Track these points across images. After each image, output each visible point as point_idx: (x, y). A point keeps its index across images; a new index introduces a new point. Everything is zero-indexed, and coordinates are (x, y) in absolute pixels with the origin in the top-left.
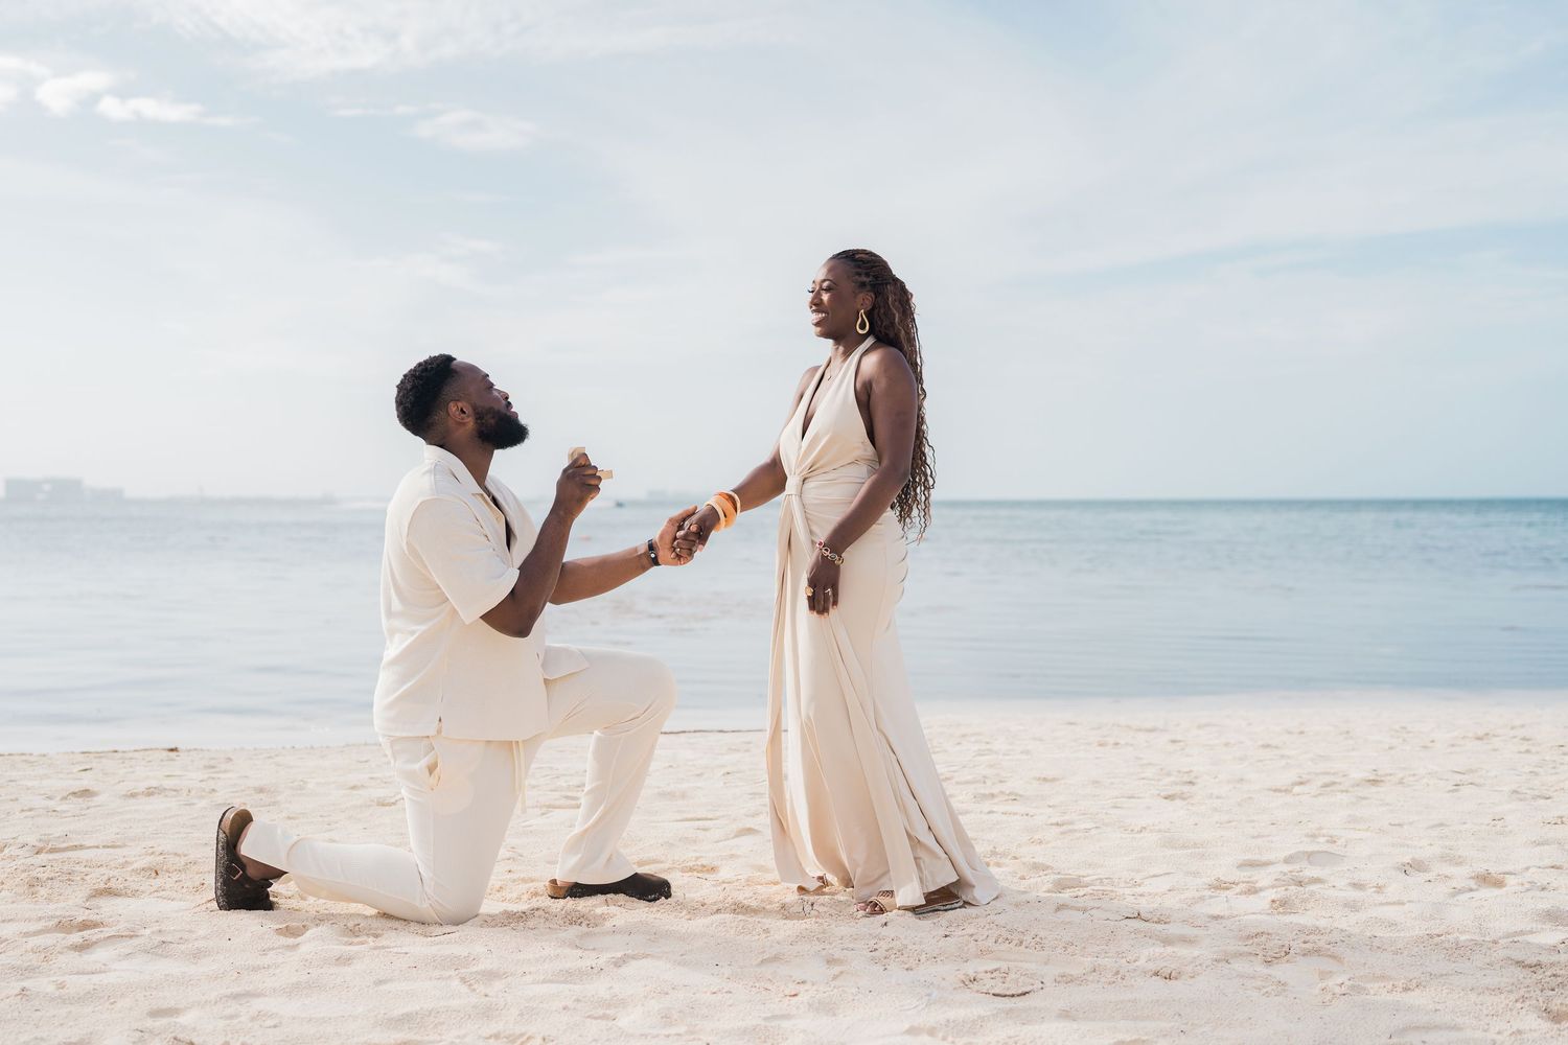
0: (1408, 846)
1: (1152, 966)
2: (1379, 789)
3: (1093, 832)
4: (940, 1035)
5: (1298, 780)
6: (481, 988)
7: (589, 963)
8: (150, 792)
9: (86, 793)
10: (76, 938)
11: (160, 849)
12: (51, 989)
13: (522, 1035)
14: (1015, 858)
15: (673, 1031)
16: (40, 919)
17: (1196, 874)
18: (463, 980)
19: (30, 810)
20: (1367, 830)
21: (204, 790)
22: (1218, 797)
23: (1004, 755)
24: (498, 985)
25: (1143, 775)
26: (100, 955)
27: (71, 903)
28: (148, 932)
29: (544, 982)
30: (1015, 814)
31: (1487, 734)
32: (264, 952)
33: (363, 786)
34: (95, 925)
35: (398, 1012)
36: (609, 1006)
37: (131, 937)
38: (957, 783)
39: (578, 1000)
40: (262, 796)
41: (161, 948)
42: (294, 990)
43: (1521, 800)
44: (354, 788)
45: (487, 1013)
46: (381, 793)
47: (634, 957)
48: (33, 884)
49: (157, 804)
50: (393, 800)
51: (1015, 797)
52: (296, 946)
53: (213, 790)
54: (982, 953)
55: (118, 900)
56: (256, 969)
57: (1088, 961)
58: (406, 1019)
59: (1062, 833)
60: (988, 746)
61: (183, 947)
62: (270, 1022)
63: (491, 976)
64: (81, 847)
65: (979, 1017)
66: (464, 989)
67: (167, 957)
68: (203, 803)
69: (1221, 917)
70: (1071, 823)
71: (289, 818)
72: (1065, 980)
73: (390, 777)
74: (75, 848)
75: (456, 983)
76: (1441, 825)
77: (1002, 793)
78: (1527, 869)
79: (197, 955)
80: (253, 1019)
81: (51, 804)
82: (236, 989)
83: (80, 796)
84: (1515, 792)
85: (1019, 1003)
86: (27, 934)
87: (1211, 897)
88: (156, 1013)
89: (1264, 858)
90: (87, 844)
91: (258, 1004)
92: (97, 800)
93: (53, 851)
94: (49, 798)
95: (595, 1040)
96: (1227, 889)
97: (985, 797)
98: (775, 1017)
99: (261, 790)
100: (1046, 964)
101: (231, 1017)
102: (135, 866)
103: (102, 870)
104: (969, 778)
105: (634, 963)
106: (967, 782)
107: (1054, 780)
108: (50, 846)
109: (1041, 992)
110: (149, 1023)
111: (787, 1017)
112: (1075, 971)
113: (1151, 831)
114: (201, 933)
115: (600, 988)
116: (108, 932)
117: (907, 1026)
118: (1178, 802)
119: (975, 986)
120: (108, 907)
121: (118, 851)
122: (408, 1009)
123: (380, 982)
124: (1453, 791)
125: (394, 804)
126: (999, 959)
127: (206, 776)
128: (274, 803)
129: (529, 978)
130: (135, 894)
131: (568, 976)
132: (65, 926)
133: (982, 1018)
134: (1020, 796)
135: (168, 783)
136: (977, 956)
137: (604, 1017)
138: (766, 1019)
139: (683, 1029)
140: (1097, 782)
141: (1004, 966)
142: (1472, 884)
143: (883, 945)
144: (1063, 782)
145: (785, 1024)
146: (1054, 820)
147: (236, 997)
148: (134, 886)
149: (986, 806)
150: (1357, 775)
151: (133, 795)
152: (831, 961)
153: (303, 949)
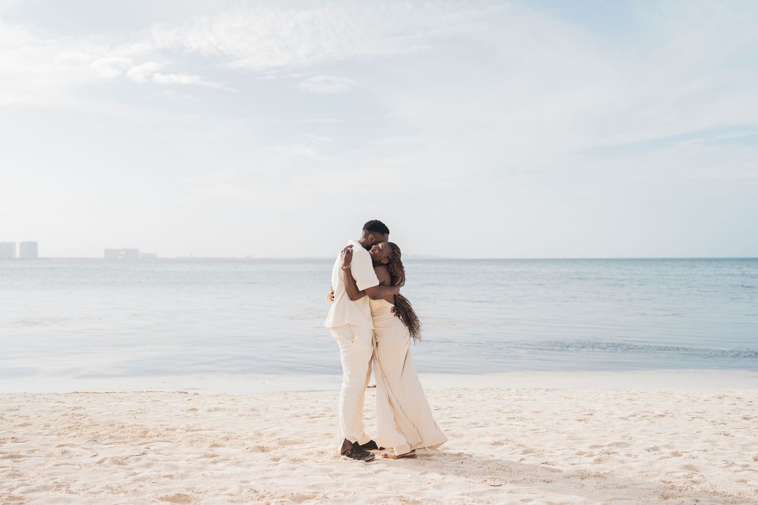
0: (657, 441)
1: (543, 479)
2: (663, 419)
3: (545, 433)
4: (471, 496)
5: (633, 414)
6: (335, 478)
7: (367, 472)
8: (216, 409)
9: (194, 410)
10: (212, 459)
11: (226, 431)
12: (209, 474)
13: (348, 492)
14: (514, 442)
15: (391, 492)
16: (198, 453)
17: (574, 449)
18: (330, 476)
19: (178, 415)
20: (645, 435)
21: (234, 409)
22: (598, 421)
23: (525, 401)
24: (340, 478)
25: (575, 411)
26: (220, 465)
27: (205, 448)
28: (232, 458)
29: (354, 477)
30: (519, 425)
31: (724, 396)
32: (269, 466)
33: (289, 409)
34: (215, 456)
35: (311, 484)
36: (373, 485)
37: (228, 460)
38: (503, 413)
39: (364, 483)
40: (254, 412)
41: (238, 464)
42: (280, 477)
43: (714, 425)
44: (285, 409)
45: (338, 485)
46: (295, 412)
47: (381, 471)
48: (192, 442)
49: (219, 414)
50: (300, 415)
51: (522, 419)
52: (278, 464)
53: (237, 409)
54: (491, 473)
55: (219, 448)
56: (267, 470)
57: (523, 477)
58: (314, 486)
59: (534, 433)
60: (521, 397)
61: (244, 463)
62: (275, 486)
63: (338, 475)
64: (201, 430)
65: (483, 491)
66: (330, 478)
67: (240, 466)
68: (235, 414)
69: (575, 464)
70: (539, 429)
71: (266, 421)
72: (514, 482)
73: (297, 405)
74: (199, 430)
75: (328, 477)
76: (675, 434)
77: (518, 417)
78: (693, 451)
79: (249, 466)
80: (271, 485)
81: (184, 413)
82: (264, 476)
83: (193, 410)
84: (713, 421)
85: (497, 488)
86: (196, 458)
87: (574, 457)
88: (242, 482)
89: (600, 445)
90: (203, 428)
91: (271, 481)
92: (199, 412)
93: (192, 431)
94: (183, 411)
95: (369, 494)
96: (583, 455)
97: (511, 418)
98: (423, 489)
99: (253, 410)
100: (510, 477)
101: (264, 484)
102: (221, 437)
103: (210, 438)
104: (508, 411)
105: (381, 473)
106: (507, 413)
107: (540, 412)
108: (191, 429)
109: (505, 485)
110: (242, 485)
111: (426, 489)
112: (517, 480)
113: (566, 433)
114: (248, 459)
115: (371, 479)
116: (221, 458)
117: (461, 493)
118: (583, 422)
119: (485, 483)
120: (217, 450)
121: (213, 431)
122: (314, 483)
123: (306, 476)
124: (690, 420)
125: (300, 416)
126: (495, 475)
127: (232, 404)
128: (259, 415)
129: (349, 476)
130: (224, 446)
131: (361, 476)
132: (206, 456)
133: (484, 492)
134: (523, 418)
135: (221, 406)
136: (489, 474)
137: (372, 487)
138: (420, 490)
139: (394, 492)
140: (556, 413)
141: (495, 477)
142: (670, 455)
143: (460, 469)
144: (543, 413)
145: (426, 491)
146: (532, 428)
147: (264, 478)
148: (223, 444)
149: (511, 422)
150: (657, 413)
151: (210, 411)
152: (442, 474)
153: (280, 465)
